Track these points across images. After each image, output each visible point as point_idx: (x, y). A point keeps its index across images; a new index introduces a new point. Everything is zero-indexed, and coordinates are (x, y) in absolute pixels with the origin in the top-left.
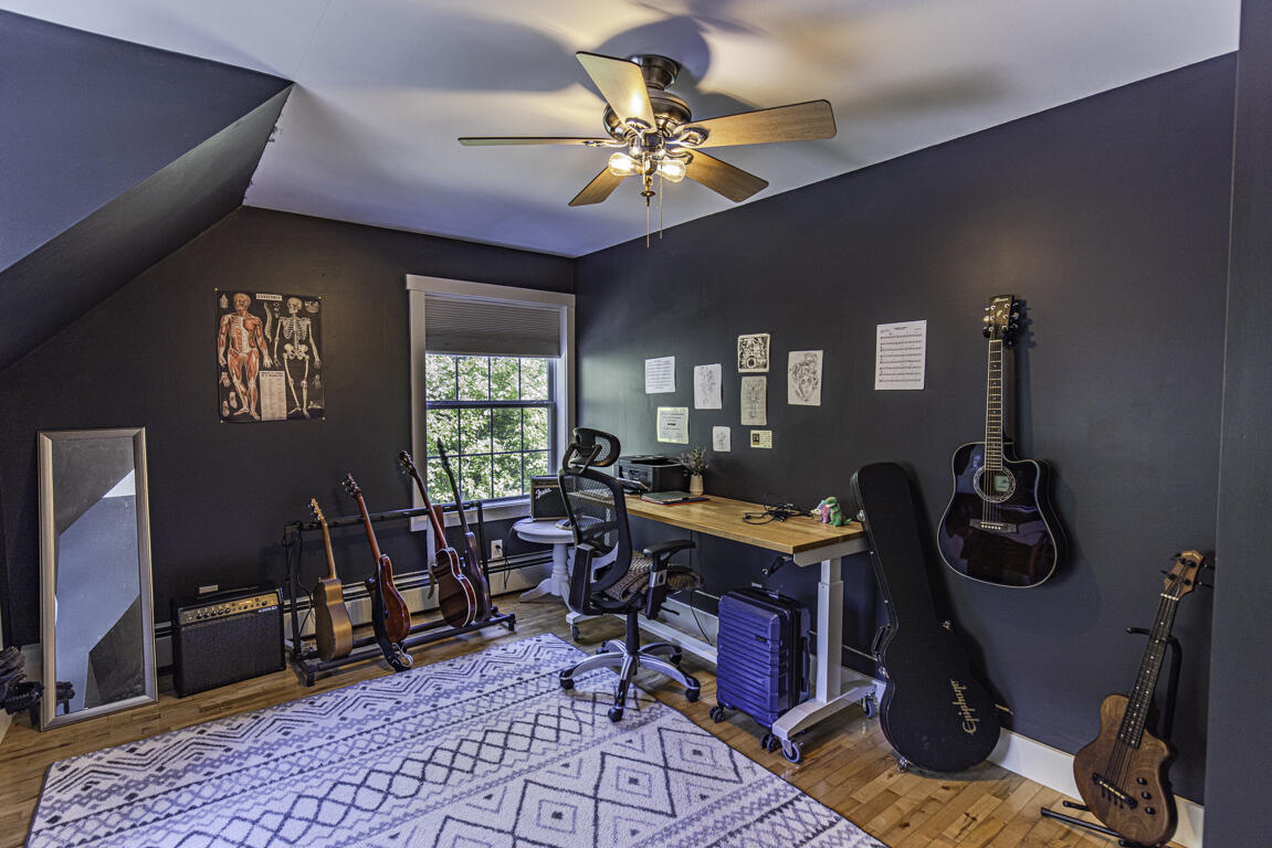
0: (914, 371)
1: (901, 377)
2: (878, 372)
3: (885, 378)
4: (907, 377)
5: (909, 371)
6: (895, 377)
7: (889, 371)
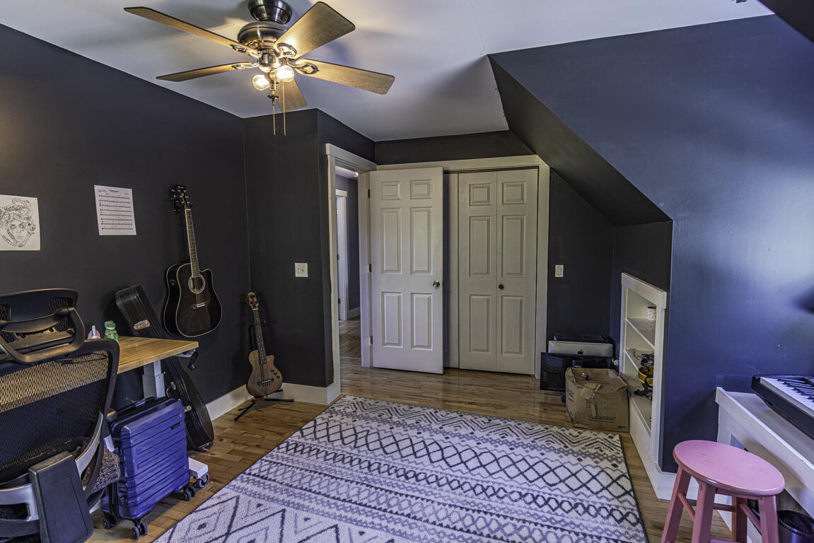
0: (128, 222)
1: (118, 226)
2: (100, 222)
3: (107, 226)
4: (123, 226)
5: (124, 222)
6: (114, 226)
7: (108, 222)
